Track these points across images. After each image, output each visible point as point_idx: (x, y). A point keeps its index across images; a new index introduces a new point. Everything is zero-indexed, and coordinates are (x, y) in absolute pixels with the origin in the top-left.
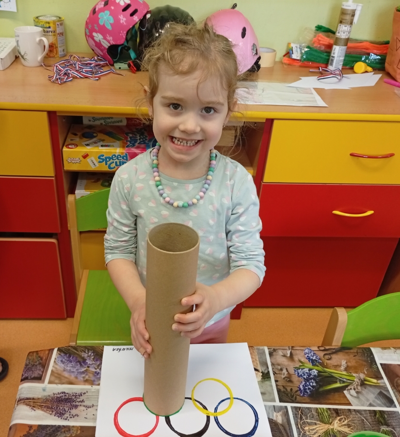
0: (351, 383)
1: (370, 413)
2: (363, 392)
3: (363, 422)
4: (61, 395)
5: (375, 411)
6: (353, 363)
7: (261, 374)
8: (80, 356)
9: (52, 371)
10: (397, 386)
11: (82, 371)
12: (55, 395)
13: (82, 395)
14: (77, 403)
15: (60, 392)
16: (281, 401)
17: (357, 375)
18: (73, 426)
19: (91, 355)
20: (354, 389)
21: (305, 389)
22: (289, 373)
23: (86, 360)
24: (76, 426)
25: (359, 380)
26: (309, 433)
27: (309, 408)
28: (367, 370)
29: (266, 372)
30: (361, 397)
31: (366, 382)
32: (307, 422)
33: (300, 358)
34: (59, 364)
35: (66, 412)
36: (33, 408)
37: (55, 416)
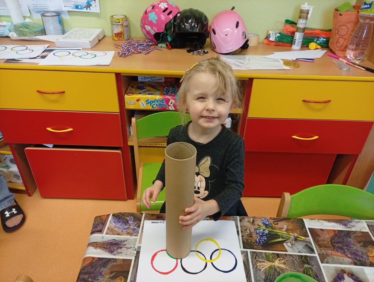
0: (289, 239)
1: (298, 257)
2: (296, 244)
3: (294, 262)
4: (112, 241)
5: (302, 255)
6: (291, 227)
8: (125, 219)
9: (108, 227)
10: (318, 241)
11: (126, 227)
13: (125, 241)
14: (122, 246)
15: (112, 239)
16: (244, 248)
17: (293, 234)
18: (118, 259)
20: (290, 242)
21: (259, 242)
22: (250, 232)
23: (129, 221)
24: (120, 259)
25: (294, 237)
26: (259, 267)
27: (261, 253)
28: (299, 231)
30: (294, 247)
31: (298, 239)
32: (259, 261)
33: (258, 223)
34: (112, 223)
35: (115, 251)
36: (96, 248)
37: (108, 253)
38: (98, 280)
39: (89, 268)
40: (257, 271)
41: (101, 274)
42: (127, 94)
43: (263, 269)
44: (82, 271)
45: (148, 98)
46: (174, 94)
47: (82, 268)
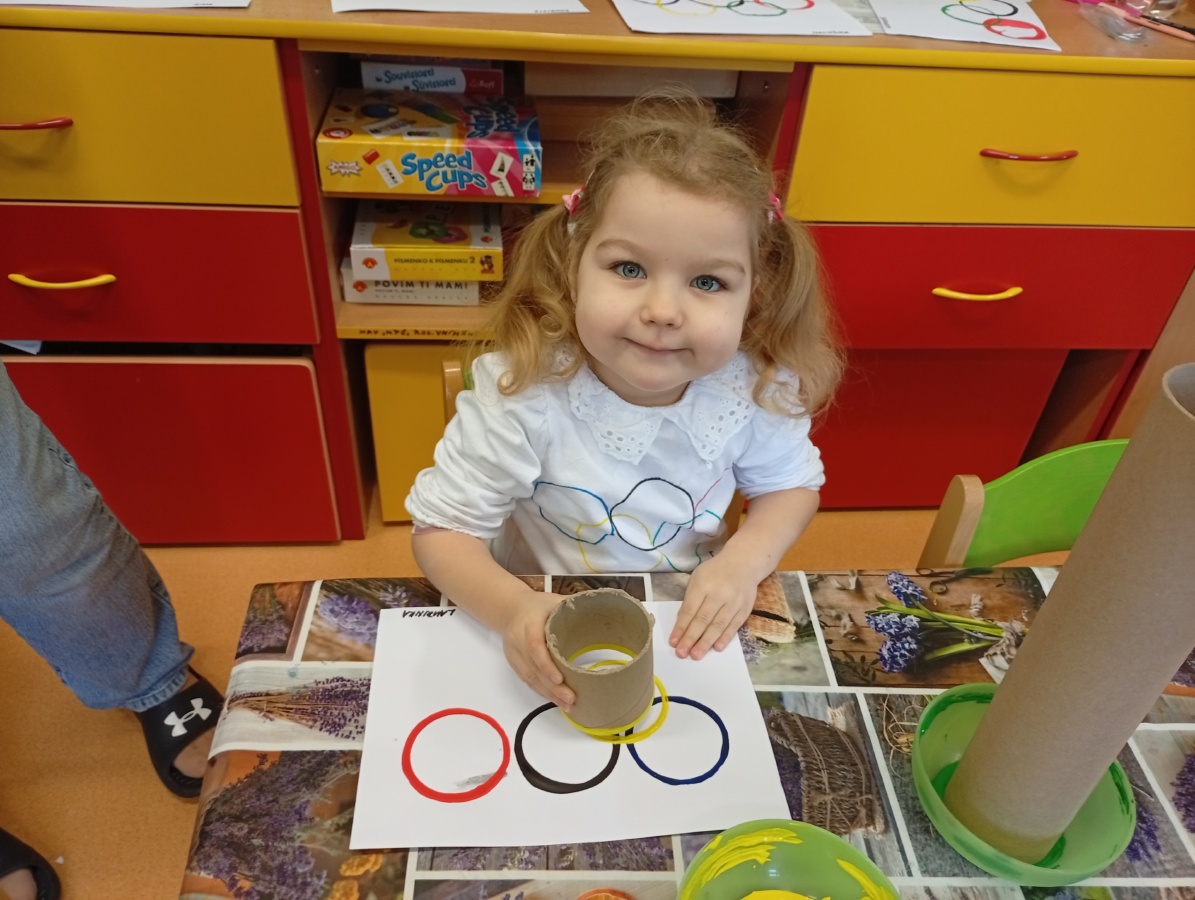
0: (995, 642)
4: (333, 684)
6: (995, 600)
7: (794, 628)
8: (375, 599)
9: (310, 632)
12: (320, 685)
15: (330, 678)
16: (841, 682)
17: (1007, 624)
19: (400, 596)
20: (1003, 654)
21: (893, 657)
22: (855, 624)
23: (390, 606)
25: (1012, 634)
26: (908, 750)
27: (904, 697)
28: (1028, 613)
29: (805, 622)
32: (903, 726)
33: (879, 592)
34: (326, 617)
35: (347, 722)
36: (268, 714)
37: (321, 730)
38: (292, 839)
39: (250, 798)
40: (901, 763)
41: (299, 813)
42: (325, 133)
44: (221, 809)
45: (410, 147)
46: (509, 136)
47: (218, 795)
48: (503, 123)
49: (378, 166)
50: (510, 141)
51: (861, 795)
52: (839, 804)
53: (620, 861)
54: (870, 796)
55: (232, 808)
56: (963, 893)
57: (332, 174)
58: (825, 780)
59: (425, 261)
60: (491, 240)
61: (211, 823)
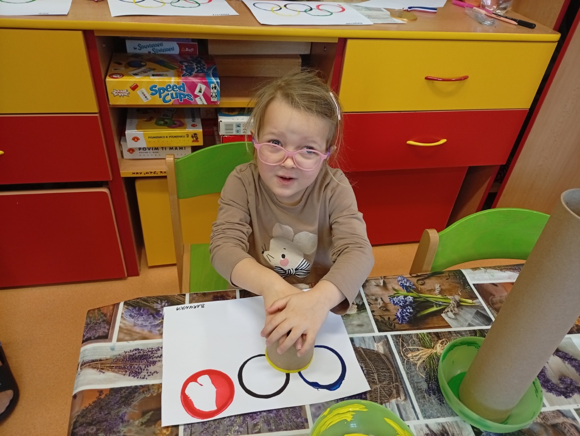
0: (448, 306)
1: (470, 333)
2: (460, 313)
4: (134, 352)
5: (474, 330)
6: (446, 286)
7: (356, 306)
8: (153, 308)
9: (120, 327)
10: (493, 304)
11: (156, 324)
12: (127, 354)
13: (159, 350)
14: (155, 359)
15: (132, 349)
16: (380, 330)
17: (453, 297)
18: (153, 385)
19: (165, 305)
20: (452, 311)
21: (403, 317)
22: (384, 302)
23: (159, 311)
24: (157, 384)
25: (455, 301)
26: (412, 360)
27: (409, 335)
28: (461, 291)
29: (361, 303)
30: (459, 318)
31: (462, 304)
32: (410, 349)
33: (394, 286)
34: (127, 319)
35: (143, 371)
36: (101, 370)
37: (129, 376)
38: (119, 432)
39: (96, 413)
40: (410, 366)
41: (121, 418)
42: (110, 76)
43: (419, 363)
44: (81, 420)
45: (154, 82)
46: (203, 74)
47: (79, 413)
48: (199, 69)
49: (138, 91)
50: (203, 78)
51: (393, 383)
52: (384, 389)
53: (283, 426)
54: (397, 384)
55: (87, 419)
56: (442, 425)
57: (114, 96)
58: (376, 378)
59: (164, 137)
60: (196, 126)
61: (77, 428)
